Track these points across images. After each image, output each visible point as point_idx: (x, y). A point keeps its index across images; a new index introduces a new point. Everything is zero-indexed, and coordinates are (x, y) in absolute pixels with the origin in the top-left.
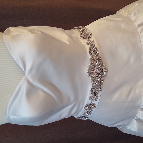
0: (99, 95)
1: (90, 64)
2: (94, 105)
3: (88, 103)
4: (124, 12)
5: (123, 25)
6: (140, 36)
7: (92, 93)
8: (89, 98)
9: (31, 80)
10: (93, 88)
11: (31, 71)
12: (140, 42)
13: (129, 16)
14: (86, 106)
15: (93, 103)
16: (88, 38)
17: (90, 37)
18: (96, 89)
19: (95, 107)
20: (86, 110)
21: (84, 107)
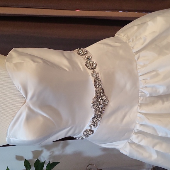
0: (98, 123)
1: (94, 97)
2: (92, 131)
3: (87, 129)
4: (123, 35)
5: (121, 52)
6: (136, 64)
7: (93, 121)
8: (89, 125)
9: (32, 107)
10: (94, 117)
11: (32, 98)
12: (137, 69)
13: (127, 42)
14: (85, 132)
15: (92, 129)
16: (93, 69)
17: (95, 68)
18: (97, 119)
19: (93, 133)
20: (84, 134)
21: (83, 132)
